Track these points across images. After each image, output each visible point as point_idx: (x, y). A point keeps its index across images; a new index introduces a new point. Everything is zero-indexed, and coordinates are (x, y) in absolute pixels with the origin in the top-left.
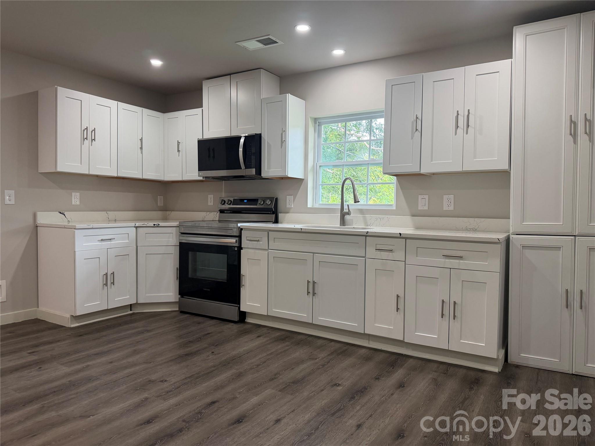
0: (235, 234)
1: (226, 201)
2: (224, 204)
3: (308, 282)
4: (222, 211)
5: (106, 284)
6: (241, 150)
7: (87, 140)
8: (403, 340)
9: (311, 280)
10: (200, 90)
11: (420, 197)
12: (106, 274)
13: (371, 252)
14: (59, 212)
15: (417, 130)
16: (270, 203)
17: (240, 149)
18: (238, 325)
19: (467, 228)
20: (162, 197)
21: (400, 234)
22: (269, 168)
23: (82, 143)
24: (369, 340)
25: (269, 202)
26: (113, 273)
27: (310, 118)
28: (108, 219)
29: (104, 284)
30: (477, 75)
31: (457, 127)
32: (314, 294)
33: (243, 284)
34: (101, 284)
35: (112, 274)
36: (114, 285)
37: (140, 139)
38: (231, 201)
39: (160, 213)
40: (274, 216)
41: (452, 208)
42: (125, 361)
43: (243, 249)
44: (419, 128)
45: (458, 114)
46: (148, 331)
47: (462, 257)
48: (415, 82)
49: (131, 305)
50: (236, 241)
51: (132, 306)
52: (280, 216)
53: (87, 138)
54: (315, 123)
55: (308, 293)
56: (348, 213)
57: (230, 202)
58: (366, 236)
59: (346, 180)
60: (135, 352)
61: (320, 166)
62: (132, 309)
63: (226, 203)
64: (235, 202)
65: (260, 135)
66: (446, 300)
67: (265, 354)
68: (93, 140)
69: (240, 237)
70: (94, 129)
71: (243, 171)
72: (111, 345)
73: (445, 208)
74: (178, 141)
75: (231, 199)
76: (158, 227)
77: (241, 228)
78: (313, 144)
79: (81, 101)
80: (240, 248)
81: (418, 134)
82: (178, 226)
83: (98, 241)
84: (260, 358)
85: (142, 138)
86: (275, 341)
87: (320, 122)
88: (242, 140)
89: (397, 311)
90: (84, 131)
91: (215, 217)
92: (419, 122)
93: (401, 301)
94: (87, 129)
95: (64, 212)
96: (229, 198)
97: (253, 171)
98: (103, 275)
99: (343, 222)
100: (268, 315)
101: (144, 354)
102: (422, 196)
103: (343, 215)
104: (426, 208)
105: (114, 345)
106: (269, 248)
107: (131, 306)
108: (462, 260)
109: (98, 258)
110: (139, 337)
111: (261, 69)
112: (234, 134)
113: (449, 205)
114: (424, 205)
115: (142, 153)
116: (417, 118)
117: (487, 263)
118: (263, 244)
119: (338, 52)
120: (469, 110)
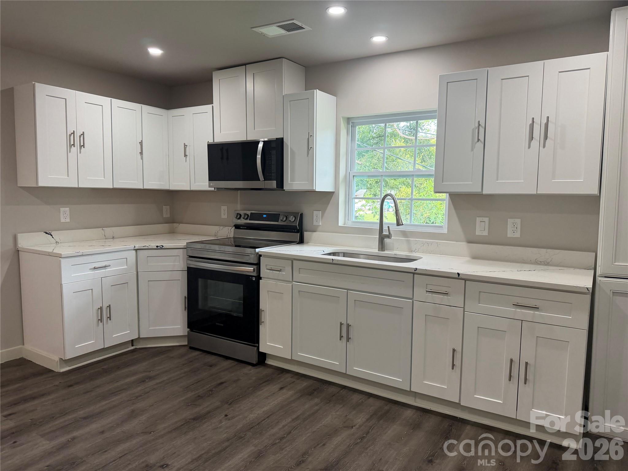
0: (252, 262)
1: (242, 215)
2: (239, 218)
3: (341, 324)
4: (237, 227)
5: (101, 320)
6: (259, 157)
7: (74, 147)
8: (459, 402)
9: (344, 322)
10: (210, 81)
11: (478, 220)
12: (101, 308)
13: (420, 293)
14: (44, 232)
15: (479, 140)
16: (294, 219)
17: (257, 156)
18: (256, 369)
19: (537, 260)
20: (168, 207)
21: (458, 274)
22: (293, 180)
23: (69, 151)
24: (415, 398)
25: (292, 219)
26: (109, 306)
27: (342, 117)
28: (105, 236)
29: (99, 320)
30: (560, 72)
31: (531, 138)
32: (348, 339)
33: (263, 320)
34: (95, 320)
35: (108, 308)
36: (110, 320)
37: (140, 143)
38: (248, 215)
39: (167, 225)
40: (299, 234)
41: (518, 235)
42: (119, 430)
43: (262, 279)
44: (481, 138)
45: (533, 122)
46: (151, 378)
47: (538, 308)
48: (477, 79)
49: (132, 340)
50: (254, 269)
51: (134, 341)
52: (306, 234)
53: (74, 145)
54: (348, 123)
55: (341, 337)
56: (389, 236)
57: (246, 217)
58: (414, 274)
59: (387, 197)
60: (133, 415)
61: (353, 176)
62: (134, 344)
63: (242, 218)
64: (253, 216)
65: (283, 139)
66: (516, 359)
67: (290, 420)
68: (82, 146)
69: (258, 264)
70: (82, 133)
71: (261, 183)
72: (104, 403)
73: (510, 234)
74: (184, 144)
75: (248, 213)
76: (161, 249)
77: (260, 254)
78: (345, 149)
79: (66, 99)
80: (259, 278)
81: (480, 145)
82: (186, 247)
83: (90, 269)
84: (284, 426)
85: (142, 141)
86: (301, 396)
87: (353, 122)
88: (261, 145)
89: (453, 369)
90: (70, 135)
91: (229, 232)
92: (482, 130)
93: (458, 356)
94: (74, 133)
95: (51, 232)
96: (245, 212)
97: (274, 184)
98: (97, 309)
99: (382, 246)
100: (293, 359)
101: (143, 418)
102: (481, 219)
103: (382, 238)
104: (486, 233)
105: (107, 402)
106: (294, 280)
107: (132, 342)
108: (538, 311)
109: (91, 290)
110: (139, 388)
111: (283, 58)
112: (251, 137)
113: (514, 231)
114: (483, 230)
115: (142, 158)
116: (479, 125)
117: (571, 317)
118: (286, 273)
119: (379, 39)
120: (548, 117)
